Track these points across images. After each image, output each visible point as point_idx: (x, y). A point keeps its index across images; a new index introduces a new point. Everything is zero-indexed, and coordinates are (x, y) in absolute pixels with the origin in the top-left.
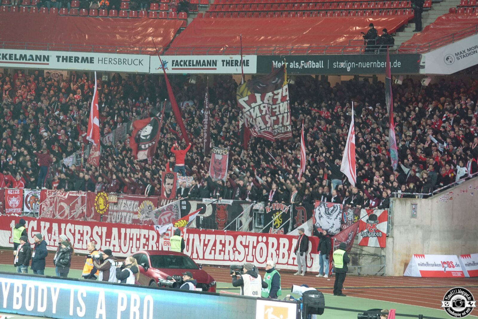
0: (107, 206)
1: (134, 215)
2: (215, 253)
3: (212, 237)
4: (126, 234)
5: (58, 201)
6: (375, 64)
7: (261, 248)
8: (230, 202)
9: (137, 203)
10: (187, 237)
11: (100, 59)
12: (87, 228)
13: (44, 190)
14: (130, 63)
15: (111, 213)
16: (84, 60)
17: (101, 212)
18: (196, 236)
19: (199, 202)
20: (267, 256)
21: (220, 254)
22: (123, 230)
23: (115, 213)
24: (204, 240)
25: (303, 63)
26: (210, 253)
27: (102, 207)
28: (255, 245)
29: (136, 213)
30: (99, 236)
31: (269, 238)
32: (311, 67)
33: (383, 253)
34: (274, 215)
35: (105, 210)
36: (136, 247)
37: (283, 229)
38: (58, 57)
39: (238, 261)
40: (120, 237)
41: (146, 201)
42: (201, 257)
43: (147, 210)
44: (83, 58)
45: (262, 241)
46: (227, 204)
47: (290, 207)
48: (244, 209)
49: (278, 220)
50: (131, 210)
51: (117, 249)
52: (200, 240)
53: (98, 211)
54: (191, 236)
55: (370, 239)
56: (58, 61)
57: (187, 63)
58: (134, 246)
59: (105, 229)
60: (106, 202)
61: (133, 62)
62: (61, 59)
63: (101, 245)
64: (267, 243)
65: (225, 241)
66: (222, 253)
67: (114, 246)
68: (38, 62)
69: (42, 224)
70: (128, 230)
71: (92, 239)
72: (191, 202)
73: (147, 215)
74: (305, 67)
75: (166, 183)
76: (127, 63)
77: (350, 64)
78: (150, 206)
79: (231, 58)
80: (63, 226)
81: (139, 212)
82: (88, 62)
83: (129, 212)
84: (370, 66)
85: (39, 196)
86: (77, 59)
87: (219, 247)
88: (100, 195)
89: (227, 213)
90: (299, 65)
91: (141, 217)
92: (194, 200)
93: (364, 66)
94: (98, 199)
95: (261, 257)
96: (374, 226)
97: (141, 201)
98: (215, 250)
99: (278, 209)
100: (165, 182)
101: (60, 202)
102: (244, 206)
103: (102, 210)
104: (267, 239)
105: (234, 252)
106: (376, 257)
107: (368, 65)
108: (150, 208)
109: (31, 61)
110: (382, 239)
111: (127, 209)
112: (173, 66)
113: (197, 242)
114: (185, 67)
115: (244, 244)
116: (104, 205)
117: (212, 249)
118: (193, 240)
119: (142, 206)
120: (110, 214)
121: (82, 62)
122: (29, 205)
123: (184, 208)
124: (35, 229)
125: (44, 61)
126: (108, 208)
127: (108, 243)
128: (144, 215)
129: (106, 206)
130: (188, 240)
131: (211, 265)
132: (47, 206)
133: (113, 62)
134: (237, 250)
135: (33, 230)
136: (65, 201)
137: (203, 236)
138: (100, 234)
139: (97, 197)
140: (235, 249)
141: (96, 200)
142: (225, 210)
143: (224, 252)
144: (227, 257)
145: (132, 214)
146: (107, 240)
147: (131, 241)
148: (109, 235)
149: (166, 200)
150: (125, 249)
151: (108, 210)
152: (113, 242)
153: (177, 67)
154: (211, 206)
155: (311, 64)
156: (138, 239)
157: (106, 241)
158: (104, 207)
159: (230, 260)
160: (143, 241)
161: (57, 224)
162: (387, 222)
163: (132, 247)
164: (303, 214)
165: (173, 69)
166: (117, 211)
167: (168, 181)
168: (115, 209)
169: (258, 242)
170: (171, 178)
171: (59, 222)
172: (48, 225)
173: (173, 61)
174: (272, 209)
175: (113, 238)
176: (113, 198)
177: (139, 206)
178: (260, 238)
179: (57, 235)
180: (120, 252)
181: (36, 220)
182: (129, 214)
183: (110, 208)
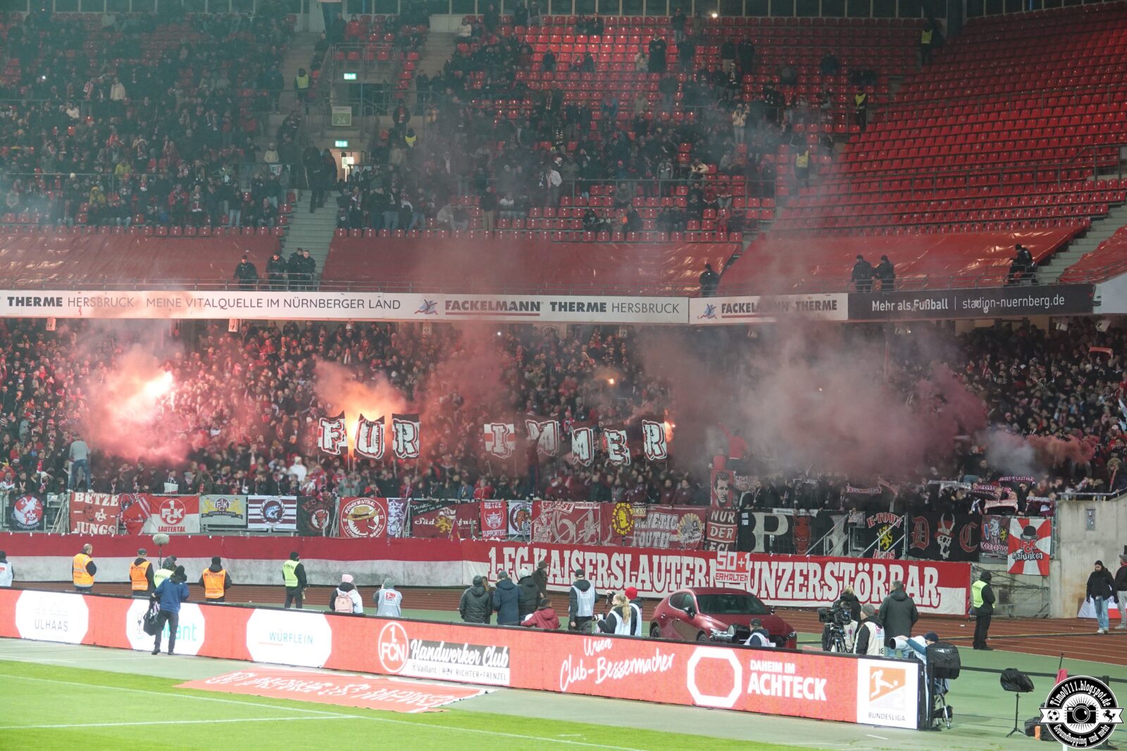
0: (632, 523)
1: (672, 536)
2: (793, 590)
3: (788, 566)
4: (660, 564)
5: (558, 517)
6: (1025, 301)
7: (863, 581)
8: (814, 513)
9: (675, 518)
10: (751, 566)
11: (616, 305)
12: (603, 557)
13: (537, 501)
14: (659, 310)
15: (638, 533)
16: (591, 307)
17: (622, 533)
18: (765, 564)
19: (768, 514)
20: (871, 593)
21: (801, 590)
22: (656, 559)
23: (643, 534)
24: (777, 570)
25: (917, 303)
26: (786, 590)
27: (624, 524)
28: (853, 576)
29: (675, 532)
30: (621, 568)
31: (874, 565)
32: (929, 308)
33: (1046, 585)
34: (880, 530)
35: (629, 529)
36: (676, 583)
37: (893, 552)
38: (553, 304)
39: (828, 600)
40: (651, 570)
41: (688, 514)
42: (773, 595)
43: (690, 528)
44: (589, 304)
45: (863, 570)
46: (809, 516)
47: (903, 519)
48: (835, 522)
49: (886, 538)
50: (667, 528)
51: (648, 586)
52: (771, 570)
53: (618, 530)
54: (757, 565)
55: (1027, 563)
56: (554, 309)
57: (745, 308)
58: (673, 581)
59: (628, 557)
60: (630, 518)
61: (664, 308)
62: (557, 307)
63: (624, 581)
64: (870, 573)
65: (808, 571)
66: (804, 589)
67: (643, 582)
68: (524, 311)
69: (536, 551)
70: (663, 558)
71: (609, 572)
72: (756, 514)
73: (691, 535)
74: (921, 308)
75: (719, 487)
76: (654, 309)
77: (987, 303)
78: (694, 522)
79: (809, 298)
80: (567, 554)
81: (679, 531)
82: (597, 311)
83: (664, 531)
85: (531, 511)
86: (580, 307)
87: (799, 580)
88: (621, 507)
89: (810, 528)
90: (912, 306)
91: (681, 538)
92: (760, 510)
94: (617, 513)
95: (862, 594)
96: (1032, 544)
97: (681, 514)
98: (793, 585)
99: (885, 522)
100: (716, 485)
101: (561, 519)
102: (834, 518)
103: (623, 529)
104: (871, 567)
105: (822, 587)
106: (1035, 590)
107: (1015, 303)
108: (695, 524)
109: (513, 311)
110: (1044, 563)
111: (661, 527)
112: (723, 312)
113: (766, 574)
114: (742, 314)
115: (836, 574)
116: (627, 522)
117: (788, 584)
118: (761, 570)
119: (683, 522)
120: (636, 535)
121: (588, 310)
122: (516, 524)
123: (746, 523)
124: (526, 559)
125: (532, 310)
126: (633, 525)
127: (634, 578)
128: (687, 535)
129: (630, 524)
130: (753, 570)
131: (788, 608)
132: (542, 525)
133: (634, 308)
134: (826, 584)
135: (522, 561)
136: (569, 517)
137: (774, 564)
138: (621, 565)
139: (616, 510)
140: (822, 582)
141: (614, 514)
142: (807, 525)
143: (807, 586)
144: (811, 595)
145: (668, 534)
146: (633, 573)
147: (668, 575)
148: (635, 565)
150: (659, 586)
151: (633, 529)
152: (641, 577)
153: (729, 314)
154: (785, 520)
155: (929, 304)
156: (679, 571)
157: (631, 576)
158: (627, 524)
159: (815, 599)
160: (686, 573)
161: (557, 552)
162: (1049, 538)
163: (670, 583)
164: (923, 529)
165: (723, 317)
166: (646, 530)
167: (720, 483)
168: (643, 526)
169: (857, 572)
170: (725, 480)
171: (561, 549)
172: (544, 553)
173: (724, 305)
174: (876, 522)
175: (641, 570)
176: (639, 511)
177: (679, 522)
178: (860, 566)
179: (558, 567)
180: (652, 591)
181: (527, 546)
182: (663, 534)
183: (636, 526)
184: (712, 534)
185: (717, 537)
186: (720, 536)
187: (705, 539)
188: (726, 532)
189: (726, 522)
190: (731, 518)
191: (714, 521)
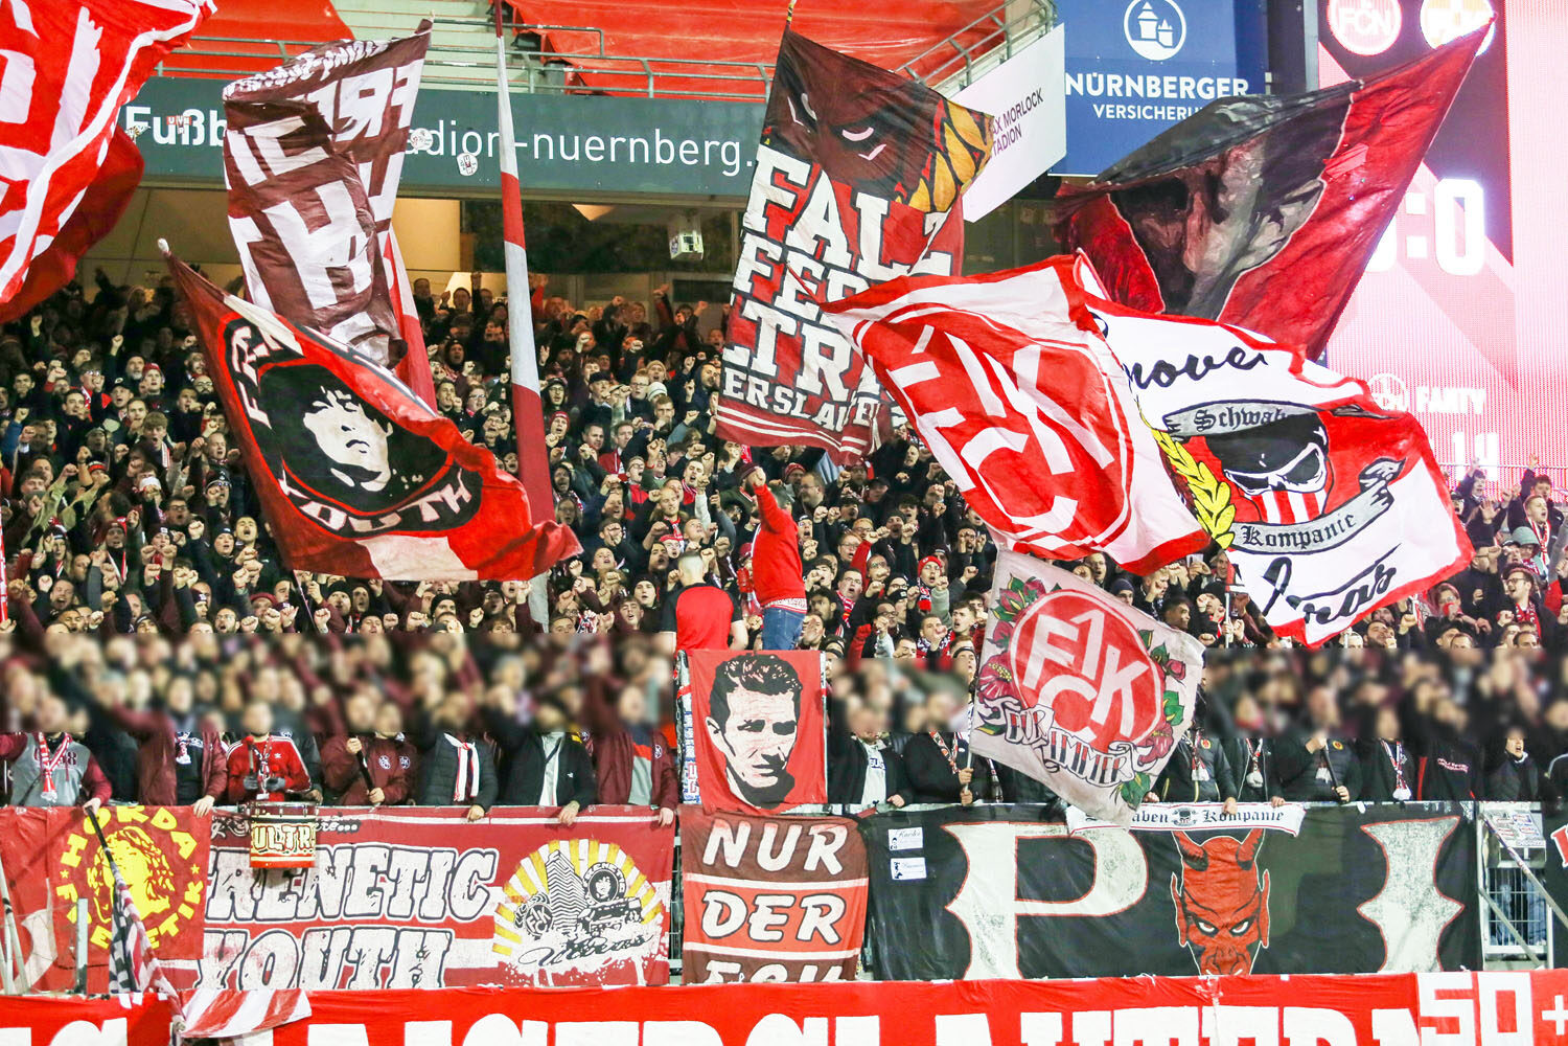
0: (193, 893)
1: (458, 943)
6: (639, 147)
8: (1289, 816)
9: (482, 862)
15: (235, 941)
19: (1036, 831)
25: (138, 117)
27: (136, 905)
32: (199, 141)
35: (170, 926)
41: (564, 845)
43: (572, 906)
46: (1258, 831)
48: (1389, 850)
53: (100, 936)
60: (177, 874)
72: (968, 833)
73: (583, 936)
74: (158, 138)
75: (732, 722)
77: (472, 140)
78: (598, 877)
81: (504, 922)
83: (414, 923)
84: (606, 153)
88: (115, 825)
91: (522, 951)
92: (993, 815)
93: (570, 152)
94: (87, 854)
97: (513, 850)
100: (721, 713)
102: (1385, 833)
103: (137, 929)
107: (593, 147)
108: (604, 886)
111: (400, 907)
116: (159, 891)
119: (530, 876)
120: (222, 952)
126: (201, 908)
128: (554, 939)
129: (177, 899)
139: (78, 841)
141: (71, 858)
145: (435, 941)
149: (745, 830)
151: (198, 925)
154: (1135, 852)
155: (199, 125)
158: (163, 904)
166: (301, 927)
167: (742, 703)
168: (285, 910)
170: (772, 688)
177: (502, 879)
182: (410, 941)
183: (218, 908)
184: (710, 926)
185: (742, 935)
186: (757, 933)
187: (674, 951)
188: (796, 913)
189: (795, 871)
190: (823, 852)
191: (720, 867)
